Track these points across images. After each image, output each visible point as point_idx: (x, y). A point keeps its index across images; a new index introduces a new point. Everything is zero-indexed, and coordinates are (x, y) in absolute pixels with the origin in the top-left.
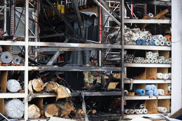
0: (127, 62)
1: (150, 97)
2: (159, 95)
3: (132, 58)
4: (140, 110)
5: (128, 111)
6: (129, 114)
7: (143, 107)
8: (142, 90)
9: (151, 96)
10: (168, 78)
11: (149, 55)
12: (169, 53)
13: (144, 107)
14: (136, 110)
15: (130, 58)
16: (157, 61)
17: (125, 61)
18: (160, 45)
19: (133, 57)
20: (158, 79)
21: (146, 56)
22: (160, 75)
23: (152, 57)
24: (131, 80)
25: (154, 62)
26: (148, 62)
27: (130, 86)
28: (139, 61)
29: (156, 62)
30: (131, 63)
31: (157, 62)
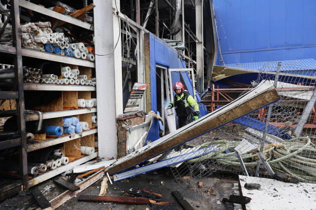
0: (29, 82)
1: (70, 137)
2: (84, 131)
3: (38, 75)
4: (57, 161)
5: (35, 171)
6: (38, 175)
7: (60, 153)
8: (58, 127)
9: (72, 135)
10: (93, 105)
11: (66, 71)
12: (90, 71)
13: (62, 154)
14: (49, 164)
15: (34, 75)
16: (77, 81)
17: (25, 79)
18: (81, 58)
19: (40, 72)
20: (80, 108)
21: (62, 73)
22: (82, 102)
23: (71, 75)
24: (38, 114)
25: (73, 83)
26: (66, 83)
27: (38, 124)
28: (50, 80)
29: (76, 83)
30: (38, 83)
31: (78, 83)
